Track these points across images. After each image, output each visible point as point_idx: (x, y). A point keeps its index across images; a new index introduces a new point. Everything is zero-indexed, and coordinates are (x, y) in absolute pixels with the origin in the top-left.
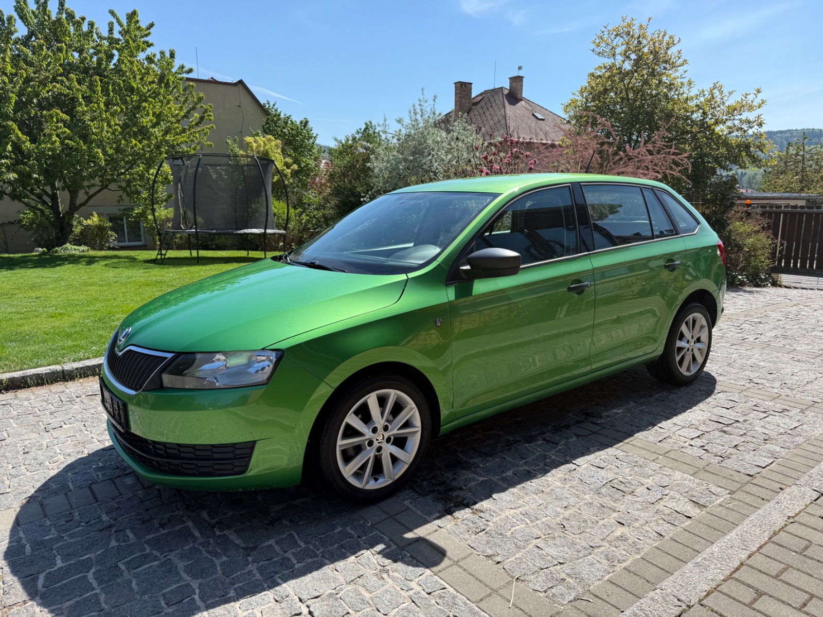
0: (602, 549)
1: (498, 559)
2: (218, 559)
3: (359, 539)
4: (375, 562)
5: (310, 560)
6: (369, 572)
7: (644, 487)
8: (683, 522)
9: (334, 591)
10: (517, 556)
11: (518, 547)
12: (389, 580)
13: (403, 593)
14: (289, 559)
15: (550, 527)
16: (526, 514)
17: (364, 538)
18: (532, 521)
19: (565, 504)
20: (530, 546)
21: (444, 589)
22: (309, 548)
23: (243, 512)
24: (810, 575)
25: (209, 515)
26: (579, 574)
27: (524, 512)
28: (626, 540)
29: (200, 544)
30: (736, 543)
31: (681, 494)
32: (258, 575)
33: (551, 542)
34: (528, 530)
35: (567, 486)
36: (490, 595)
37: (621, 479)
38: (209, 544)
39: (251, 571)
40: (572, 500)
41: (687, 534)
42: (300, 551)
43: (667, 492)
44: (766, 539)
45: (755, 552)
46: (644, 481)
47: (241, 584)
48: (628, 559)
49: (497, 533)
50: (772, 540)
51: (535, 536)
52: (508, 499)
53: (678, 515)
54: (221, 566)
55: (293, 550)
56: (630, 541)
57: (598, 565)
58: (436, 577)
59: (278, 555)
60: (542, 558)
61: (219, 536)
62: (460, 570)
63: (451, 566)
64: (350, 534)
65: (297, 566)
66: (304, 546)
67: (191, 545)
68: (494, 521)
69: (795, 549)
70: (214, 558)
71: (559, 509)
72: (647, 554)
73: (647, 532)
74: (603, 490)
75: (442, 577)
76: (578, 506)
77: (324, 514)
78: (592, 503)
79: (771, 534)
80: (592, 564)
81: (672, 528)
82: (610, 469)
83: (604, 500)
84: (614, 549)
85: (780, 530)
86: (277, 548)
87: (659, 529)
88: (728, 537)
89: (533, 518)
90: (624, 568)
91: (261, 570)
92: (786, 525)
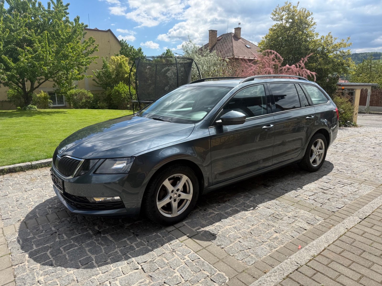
0: (267, 243)
1: (223, 246)
2: (103, 246)
3: (163, 238)
4: (170, 247)
5: (142, 247)
6: (167, 252)
7: (287, 217)
8: (303, 232)
9: (152, 260)
10: (231, 245)
11: (231, 242)
12: (176, 255)
13: (182, 260)
14: (133, 246)
15: (245, 234)
16: (235, 228)
17: (165, 237)
18: (238, 231)
19: (252, 224)
20: (236, 241)
21: (199, 259)
22: (142, 242)
23: (113, 227)
24: (354, 253)
25: (98, 228)
26: (257, 253)
27: (234, 227)
28: (278, 239)
29: (95, 240)
30: (324, 241)
31: (303, 220)
32: (120, 253)
33: (246, 239)
34: (236, 235)
35: (254, 216)
36: (218, 262)
37: (277, 213)
38: (99, 240)
39: (117, 252)
40: (255, 222)
41: (304, 237)
42: (138, 243)
43: (297, 219)
44: (337, 238)
45: (332, 244)
46: (287, 214)
47: (113, 257)
48: (278, 247)
49: (222, 236)
50: (339, 239)
51: (238, 237)
52: (228, 221)
53: (301, 229)
54: (104, 249)
55: (135, 243)
56: (279, 240)
57: (265, 249)
58: (196, 254)
59: (128, 244)
60: (241, 246)
61: (103, 237)
62: (206, 251)
63: (202, 249)
64: (159, 236)
65: (137, 249)
66: (139, 241)
67: (91, 240)
68: (221, 230)
69: (348, 243)
70: (101, 246)
71: (249, 226)
72: (286, 245)
73: (287, 235)
74: (269, 218)
75: (198, 254)
76: (258, 224)
77: (148, 227)
78: (264, 223)
79: (339, 236)
80: (263, 249)
81: (298, 234)
82: (273, 209)
83: (269, 222)
84: (272, 243)
85: (343, 235)
86: (128, 242)
87: (292, 235)
88: (320, 238)
89: (238, 229)
90: (276, 251)
91: (121, 251)
92: (346, 233)
